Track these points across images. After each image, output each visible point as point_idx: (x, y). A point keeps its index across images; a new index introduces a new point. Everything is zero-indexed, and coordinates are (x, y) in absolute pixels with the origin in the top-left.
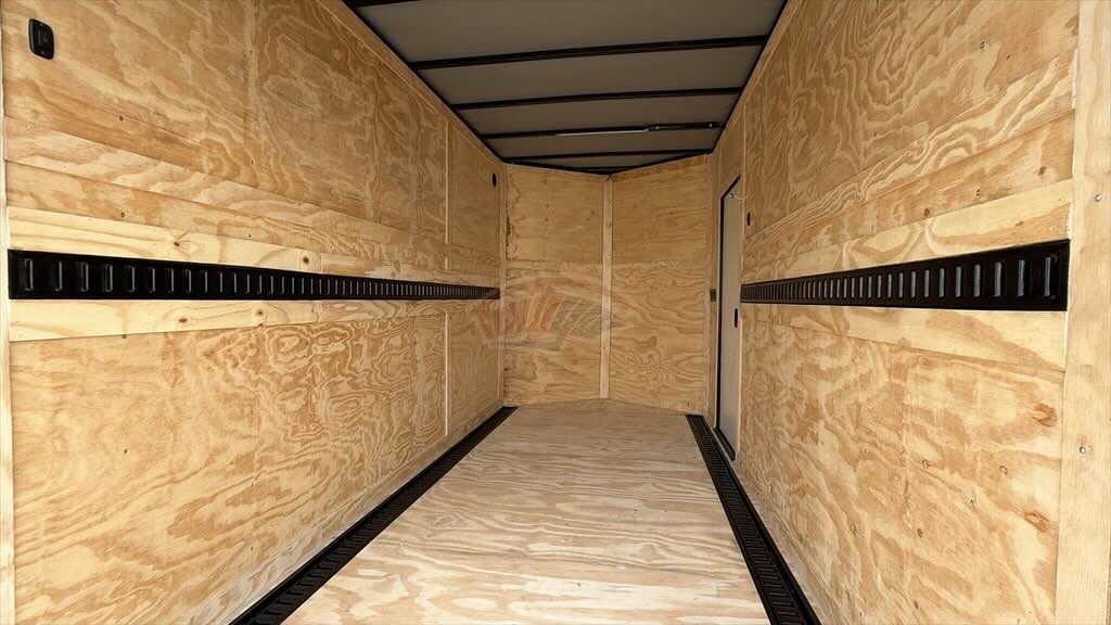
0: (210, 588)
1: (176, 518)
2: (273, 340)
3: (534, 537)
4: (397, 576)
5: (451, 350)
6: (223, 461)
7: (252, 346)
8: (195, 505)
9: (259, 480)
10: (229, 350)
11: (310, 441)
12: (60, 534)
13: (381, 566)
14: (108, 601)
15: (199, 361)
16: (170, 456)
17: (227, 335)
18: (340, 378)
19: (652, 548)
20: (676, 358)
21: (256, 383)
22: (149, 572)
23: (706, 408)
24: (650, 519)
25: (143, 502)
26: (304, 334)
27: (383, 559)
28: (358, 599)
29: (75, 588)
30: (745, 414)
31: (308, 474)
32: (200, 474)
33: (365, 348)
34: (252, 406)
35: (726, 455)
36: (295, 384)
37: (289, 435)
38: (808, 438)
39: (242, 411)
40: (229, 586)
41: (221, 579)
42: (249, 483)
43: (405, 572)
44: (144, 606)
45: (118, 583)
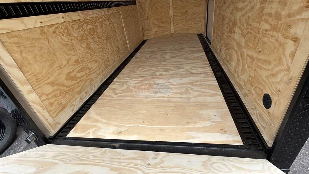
0: (81, 91)
1: (66, 76)
2: (70, 26)
3: (157, 71)
4: (124, 84)
5: (125, 24)
6: (71, 62)
7: (65, 29)
8: (69, 73)
9: (83, 65)
10: (59, 31)
11: (92, 55)
12: (40, 82)
13: (120, 82)
14: (59, 95)
15: (52, 35)
16: (57, 62)
17: (56, 26)
18: (94, 36)
19: (187, 69)
20: (194, 16)
21: (71, 40)
22: (66, 89)
23: (203, 31)
24: (187, 63)
25: (56, 74)
26: (79, 23)
27: (120, 81)
28: (116, 89)
29: (50, 93)
30: (214, 30)
31: (95, 63)
32: (67, 65)
33: (99, 26)
34: (73, 47)
35: (208, 43)
36: (82, 39)
37: (86, 53)
38: (232, 32)
39: (71, 48)
40: (86, 90)
41: (83, 89)
42: (81, 67)
43: (126, 83)
44: (68, 96)
45: (60, 91)
